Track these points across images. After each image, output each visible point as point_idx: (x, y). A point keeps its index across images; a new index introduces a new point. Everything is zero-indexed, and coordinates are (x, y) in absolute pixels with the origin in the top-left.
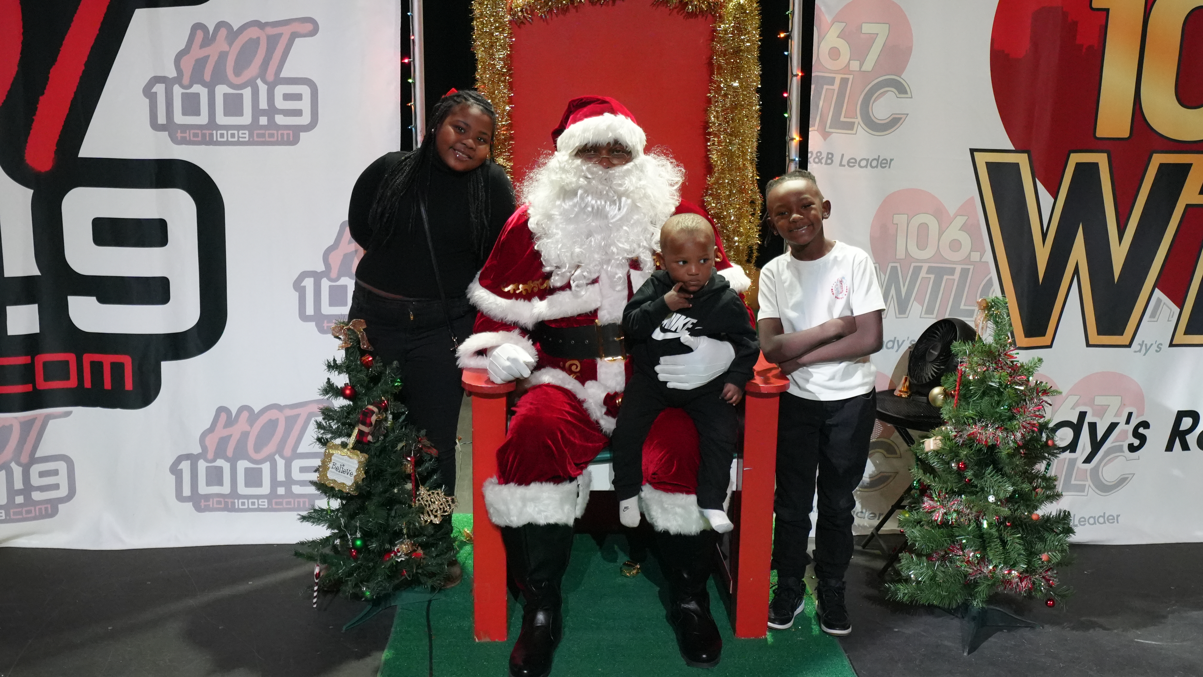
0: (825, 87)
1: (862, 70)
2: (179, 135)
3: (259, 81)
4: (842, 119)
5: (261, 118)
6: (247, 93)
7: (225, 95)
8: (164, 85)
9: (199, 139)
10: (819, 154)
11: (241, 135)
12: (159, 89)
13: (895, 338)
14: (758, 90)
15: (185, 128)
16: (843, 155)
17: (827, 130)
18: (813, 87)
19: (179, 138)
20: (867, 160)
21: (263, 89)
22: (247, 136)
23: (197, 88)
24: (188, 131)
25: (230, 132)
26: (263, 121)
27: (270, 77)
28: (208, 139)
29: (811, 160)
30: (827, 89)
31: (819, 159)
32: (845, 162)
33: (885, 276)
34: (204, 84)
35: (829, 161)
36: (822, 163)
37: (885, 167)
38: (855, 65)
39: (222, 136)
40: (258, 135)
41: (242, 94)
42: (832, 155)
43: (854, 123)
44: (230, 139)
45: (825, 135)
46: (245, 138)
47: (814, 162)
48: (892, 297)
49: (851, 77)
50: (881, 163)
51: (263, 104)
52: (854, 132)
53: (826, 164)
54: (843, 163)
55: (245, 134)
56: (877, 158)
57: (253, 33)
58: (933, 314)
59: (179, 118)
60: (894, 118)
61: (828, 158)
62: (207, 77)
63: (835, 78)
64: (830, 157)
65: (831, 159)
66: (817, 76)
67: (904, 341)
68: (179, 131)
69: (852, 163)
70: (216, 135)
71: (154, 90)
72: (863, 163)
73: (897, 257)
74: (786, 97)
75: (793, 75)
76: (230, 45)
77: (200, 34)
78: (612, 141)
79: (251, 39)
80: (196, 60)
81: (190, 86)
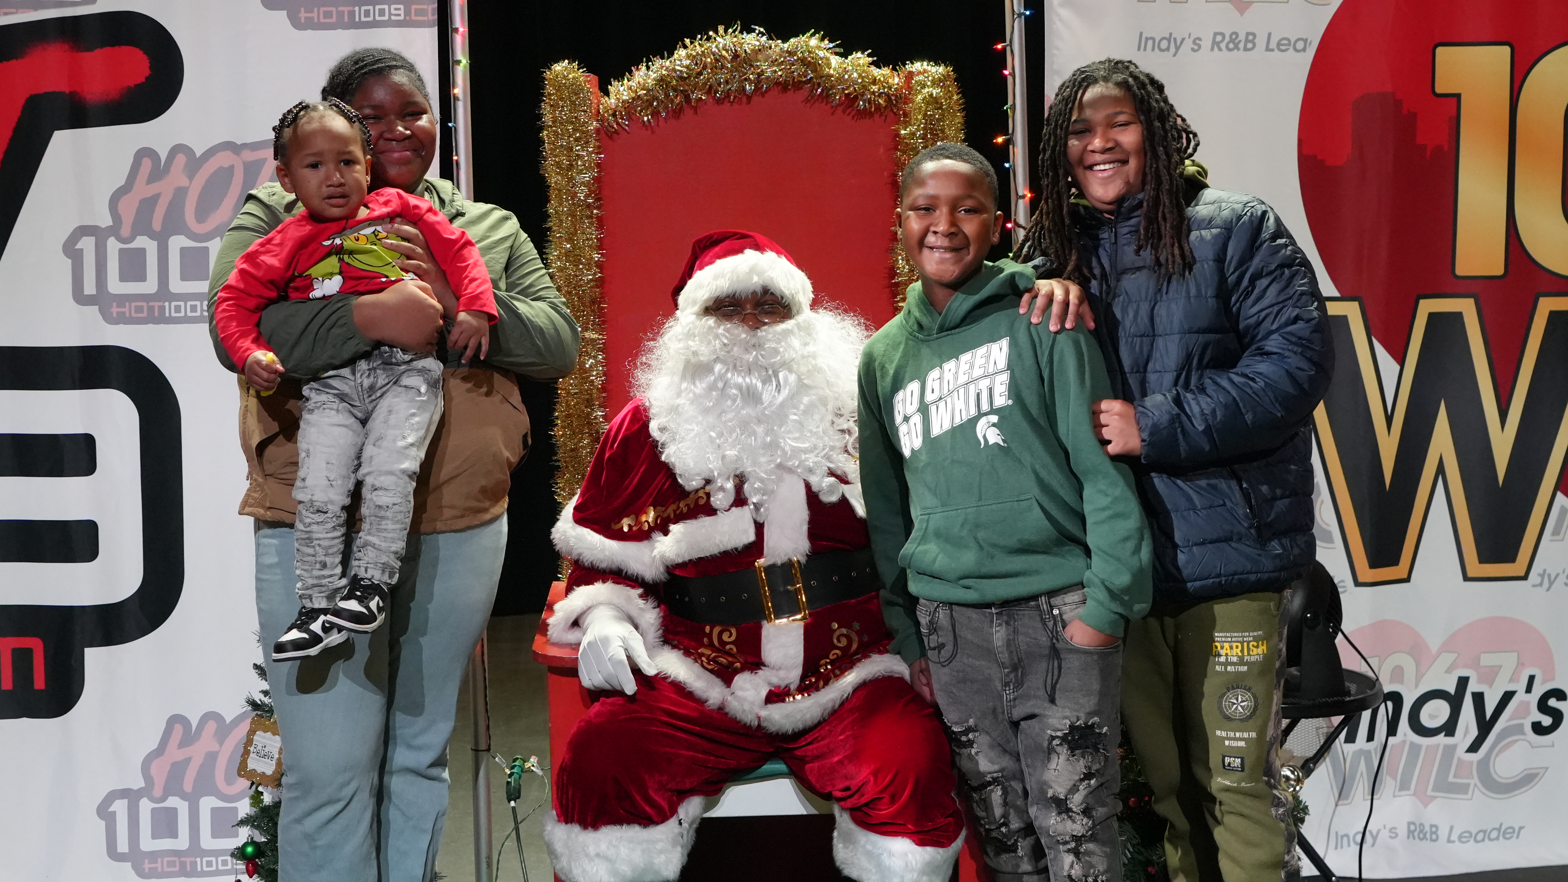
2: (115, 310)
6: (215, 246)
7: (184, 251)
8: (94, 238)
9: (145, 315)
11: (205, 308)
12: (87, 245)
15: (123, 299)
19: (115, 315)
23: (141, 242)
24: (127, 304)
25: (189, 303)
28: (156, 314)
34: (152, 236)
39: (178, 309)
41: (207, 248)
44: (189, 314)
57: (224, 159)
59: (115, 286)
62: (157, 225)
68: (115, 305)
70: (170, 309)
71: (79, 246)
74: (1010, 229)
75: (1019, 197)
76: (191, 178)
77: (147, 164)
78: (759, 290)
79: (221, 168)
80: (141, 201)
81: (131, 239)
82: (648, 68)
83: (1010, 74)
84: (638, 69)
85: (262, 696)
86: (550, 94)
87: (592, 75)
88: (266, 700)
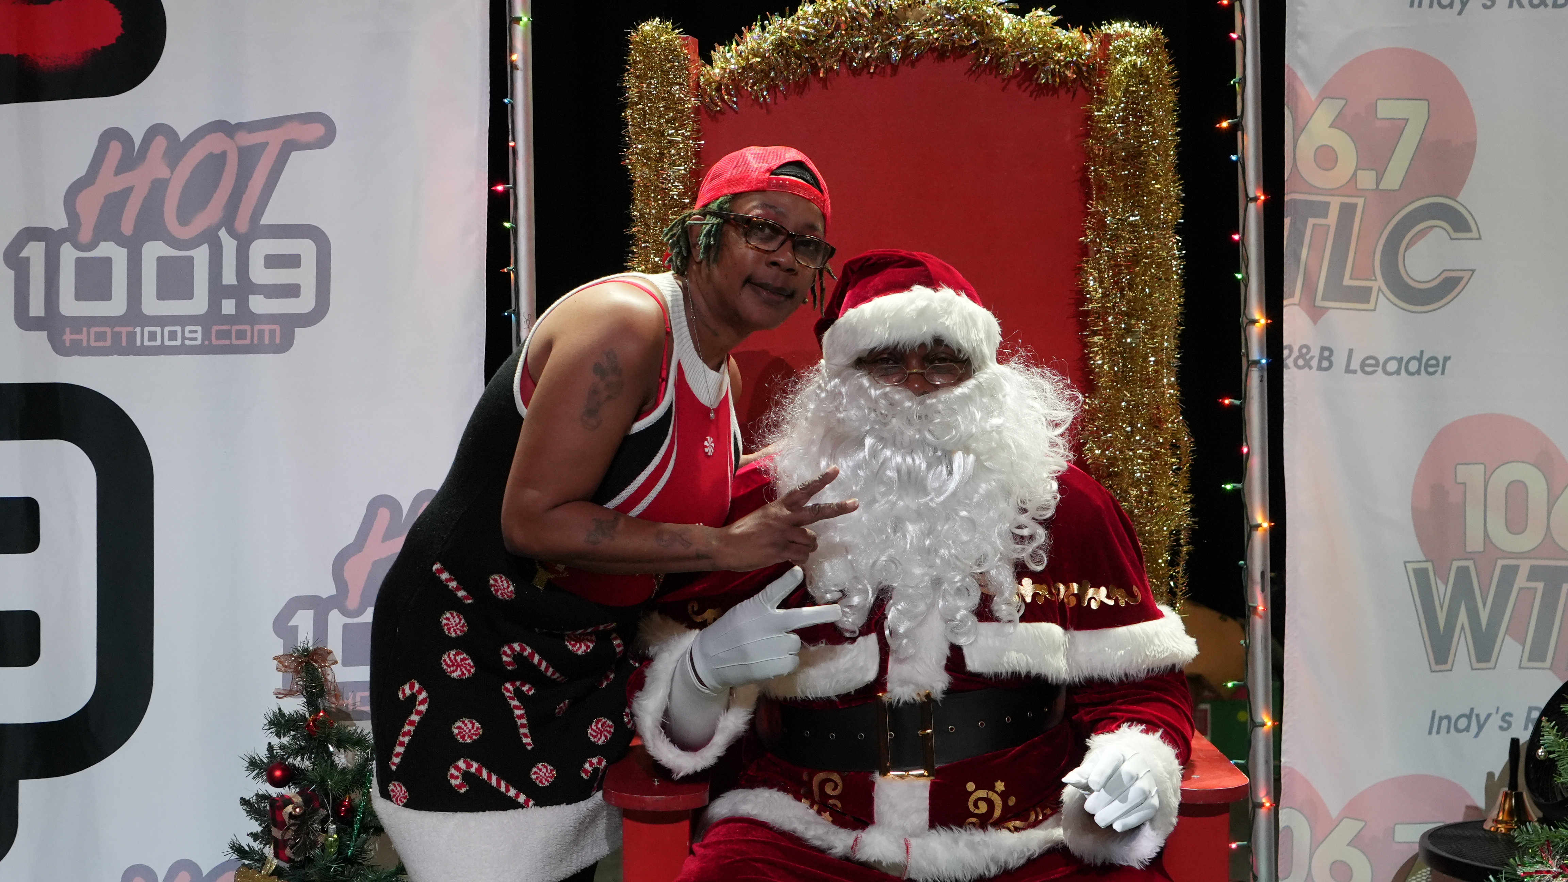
0: (1311, 221)
1: (1381, 187)
2: (68, 337)
3: (223, 233)
4: (1347, 282)
5: (225, 302)
6: (201, 255)
7: (159, 259)
8: (44, 243)
9: (108, 343)
10: (1304, 351)
11: (187, 335)
12: (35, 251)
13: (1472, 710)
14: (1179, 230)
15: (79, 323)
16: (1351, 351)
17: (1319, 302)
18: (1287, 221)
19: (68, 344)
20: (1400, 360)
21: (229, 245)
22: (199, 335)
23: (106, 249)
24: (85, 330)
25: (167, 329)
26: (229, 307)
27: (242, 224)
28: (124, 343)
29: (1289, 362)
30: (1314, 225)
31: (1304, 359)
32: (1355, 365)
33: (1446, 584)
34: (121, 241)
35: (1325, 364)
36: (1311, 368)
37: (1435, 372)
38: (1367, 180)
39: (152, 336)
40: (221, 335)
41: (191, 258)
42: (1331, 351)
43: (1369, 289)
44: (167, 343)
45: (1316, 313)
46: (196, 339)
47: (1296, 365)
48: (1463, 628)
49: (1360, 202)
50: (1427, 366)
51: (229, 277)
52: (1371, 306)
53: (1320, 368)
54: (1352, 368)
55: (196, 332)
56: (1418, 355)
57: (215, 143)
58: (1543, 660)
59: (70, 306)
60: (1446, 279)
61: (1322, 358)
62: (127, 227)
63: (1328, 203)
64: (1327, 355)
65: (1329, 359)
66: (1295, 201)
67: (1489, 716)
68: (68, 330)
69: (1370, 366)
71: (24, 254)
72: (1392, 366)
73: (1468, 550)
74: (1237, 242)
75: (1249, 200)
76: (173, 167)
77: (115, 149)
78: (929, 341)
79: (211, 154)
80: (106, 197)
81: (93, 245)
82: (763, 28)
83: (1239, 38)
84: (750, 30)
85: (250, 841)
86: (635, 62)
87: (690, 38)
88: (257, 846)
